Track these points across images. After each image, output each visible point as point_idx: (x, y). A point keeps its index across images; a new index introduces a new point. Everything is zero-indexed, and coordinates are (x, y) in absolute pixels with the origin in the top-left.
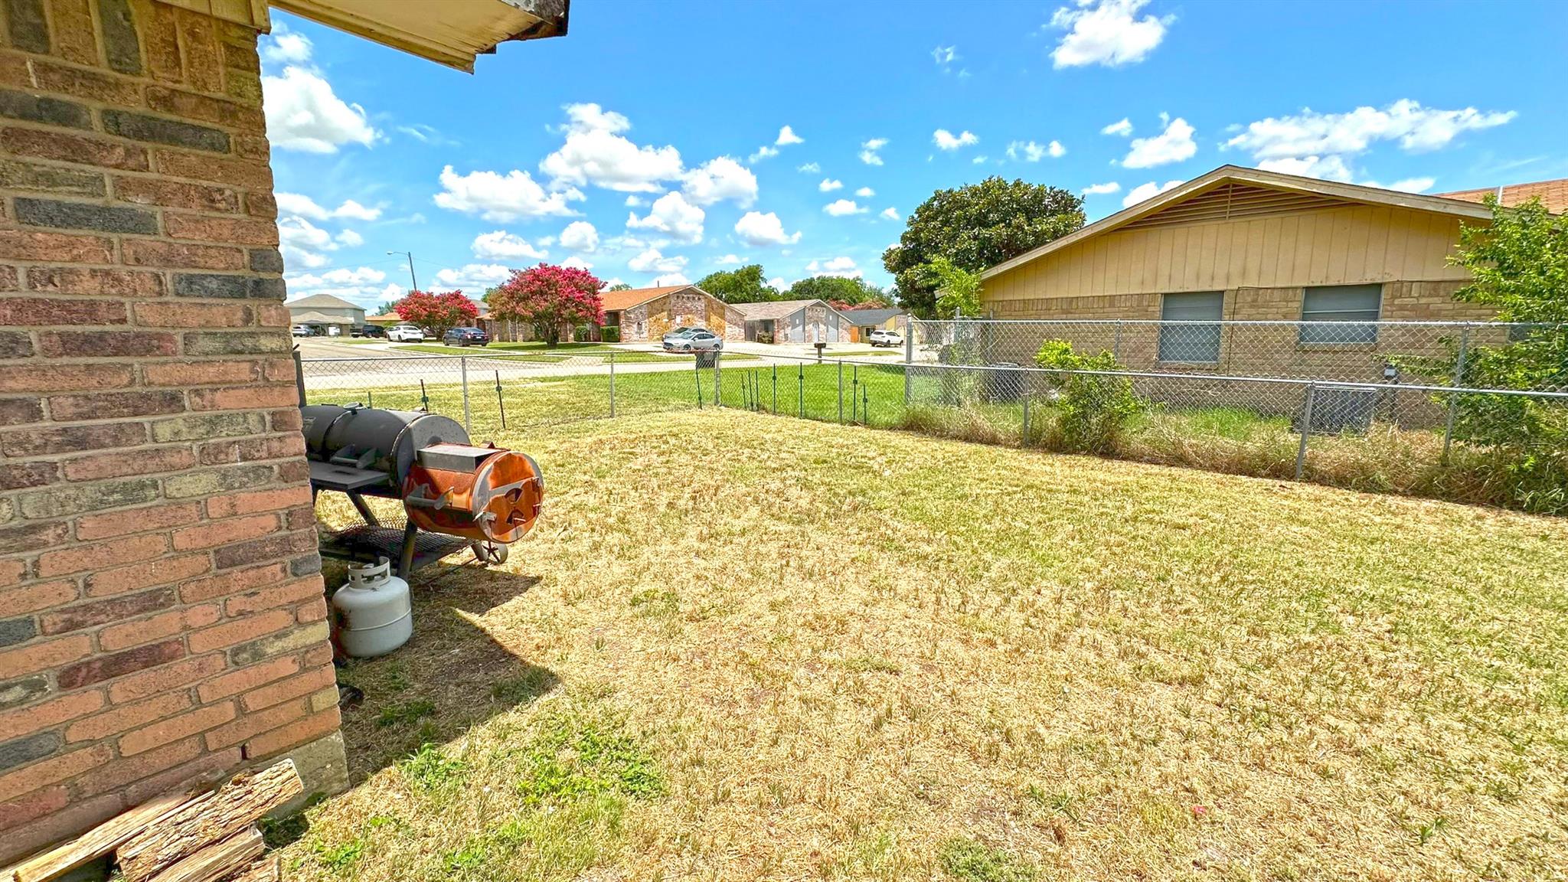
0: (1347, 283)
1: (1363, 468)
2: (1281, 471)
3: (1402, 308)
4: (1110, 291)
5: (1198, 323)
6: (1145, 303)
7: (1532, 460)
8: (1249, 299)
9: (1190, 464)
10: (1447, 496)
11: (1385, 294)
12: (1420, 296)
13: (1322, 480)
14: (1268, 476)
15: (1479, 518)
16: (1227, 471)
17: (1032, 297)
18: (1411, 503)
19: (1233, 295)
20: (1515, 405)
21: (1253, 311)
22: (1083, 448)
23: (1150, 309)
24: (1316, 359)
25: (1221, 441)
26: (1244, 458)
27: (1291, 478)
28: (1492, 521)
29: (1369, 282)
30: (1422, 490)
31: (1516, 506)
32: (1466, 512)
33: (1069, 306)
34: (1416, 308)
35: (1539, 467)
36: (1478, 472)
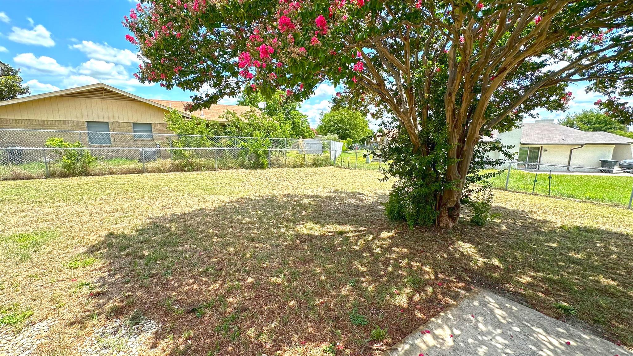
0: (143, 122)
1: (158, 168)
2: (140, 172)
3: (157, 130)
4: (63, 119)
5: (103, 132)
6: (80, 124)
8: (117, 125)
9: (115, 174)
10: (174, 171)
11: (153, 126)
12: (160, 127)
13: (150, 172)
14: (137, 173)
15: (180, 174)
16: (126, 174)
17: (21, 118)
18: (168, 174)
19: (111, 123)
20: (181, 151)
21: (119, 129)
22: (76, 174)
23: (82, 126)
24: (140, 143)
25: (123, 166)
26: (130, 170)
27: (143, 173)
28: (182, 174)
29: (149, 123)
30: (170, 171)
31: (185, 171)
32: (178, 173)
33: (43, 124)
34: (160, 130)
35: (186, 163)
36: (178, 166)
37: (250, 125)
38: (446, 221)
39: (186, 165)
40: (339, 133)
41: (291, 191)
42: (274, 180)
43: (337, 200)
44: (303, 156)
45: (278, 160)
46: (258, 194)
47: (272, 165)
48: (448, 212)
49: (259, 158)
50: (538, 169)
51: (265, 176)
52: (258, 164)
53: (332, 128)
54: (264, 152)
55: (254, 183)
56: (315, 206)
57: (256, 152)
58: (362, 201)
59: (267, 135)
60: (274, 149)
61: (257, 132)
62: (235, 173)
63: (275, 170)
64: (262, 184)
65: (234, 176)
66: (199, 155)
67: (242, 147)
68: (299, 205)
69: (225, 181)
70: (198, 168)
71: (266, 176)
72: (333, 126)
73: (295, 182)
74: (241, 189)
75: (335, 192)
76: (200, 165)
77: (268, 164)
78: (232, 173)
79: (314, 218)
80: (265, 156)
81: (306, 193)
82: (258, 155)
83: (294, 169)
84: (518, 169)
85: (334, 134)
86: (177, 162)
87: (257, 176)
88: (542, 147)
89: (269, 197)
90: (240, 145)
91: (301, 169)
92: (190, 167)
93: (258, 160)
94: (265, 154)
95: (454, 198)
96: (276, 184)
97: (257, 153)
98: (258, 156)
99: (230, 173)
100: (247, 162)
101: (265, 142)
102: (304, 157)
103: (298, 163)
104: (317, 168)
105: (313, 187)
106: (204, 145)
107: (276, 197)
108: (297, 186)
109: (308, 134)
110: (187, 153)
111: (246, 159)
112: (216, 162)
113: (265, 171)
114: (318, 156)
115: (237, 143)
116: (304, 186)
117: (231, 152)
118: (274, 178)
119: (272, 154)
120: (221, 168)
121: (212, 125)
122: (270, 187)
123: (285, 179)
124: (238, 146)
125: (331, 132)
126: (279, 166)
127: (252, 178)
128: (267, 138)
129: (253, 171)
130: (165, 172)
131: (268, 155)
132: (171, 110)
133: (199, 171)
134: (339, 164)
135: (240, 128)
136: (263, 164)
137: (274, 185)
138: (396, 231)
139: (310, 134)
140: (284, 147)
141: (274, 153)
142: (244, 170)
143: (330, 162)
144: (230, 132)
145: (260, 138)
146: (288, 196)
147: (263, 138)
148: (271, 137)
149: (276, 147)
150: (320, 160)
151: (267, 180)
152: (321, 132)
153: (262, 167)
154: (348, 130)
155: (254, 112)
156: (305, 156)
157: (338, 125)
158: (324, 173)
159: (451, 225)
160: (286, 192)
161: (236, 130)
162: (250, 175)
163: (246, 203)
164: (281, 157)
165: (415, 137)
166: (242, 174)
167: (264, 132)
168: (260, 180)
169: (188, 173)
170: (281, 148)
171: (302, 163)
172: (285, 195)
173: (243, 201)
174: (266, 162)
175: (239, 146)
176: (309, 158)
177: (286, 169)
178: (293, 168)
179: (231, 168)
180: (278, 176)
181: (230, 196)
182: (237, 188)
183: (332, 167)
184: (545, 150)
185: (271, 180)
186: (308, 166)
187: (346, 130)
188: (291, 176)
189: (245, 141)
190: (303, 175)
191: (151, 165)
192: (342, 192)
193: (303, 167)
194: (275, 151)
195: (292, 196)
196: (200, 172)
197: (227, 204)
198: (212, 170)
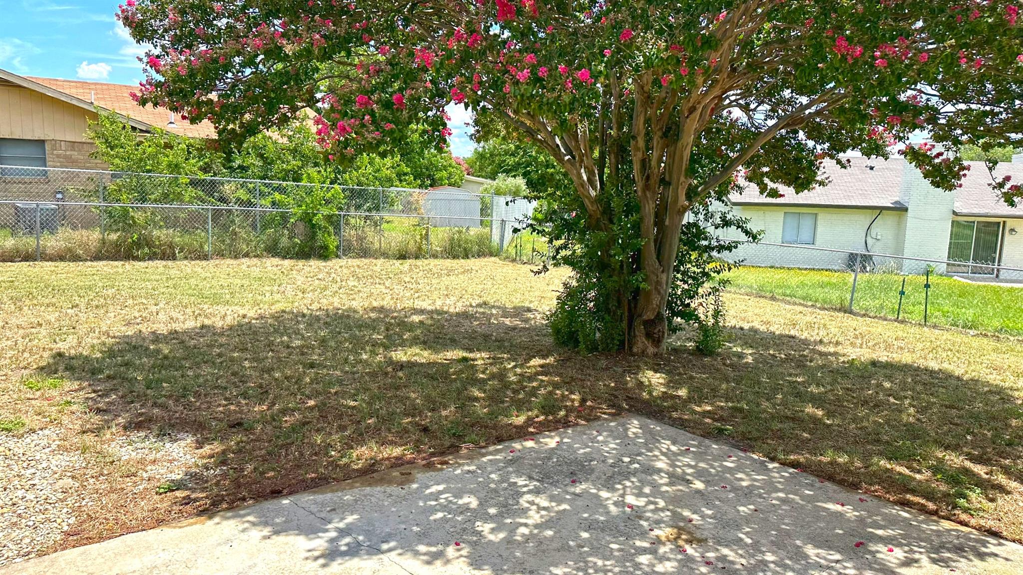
0: (24, 138)
1: (70, 250)
2: (28, 257)
3: (58, 156)
7: (136, 236)
10: (109, 258)
11: (47, 147)
12: (67, 150)
13: (51, 259)
15: (123, 265)
20: (125, 211)
24: (15, 188)
26: (5, 252)
27: (35, 260)
28: (130, 266)
29: (37, 138)
30: (97, 257)
31: (136, 258)
34: (66, 157)
35: (139, 239)
36: (117, 245)
37: (294, 152)
38: (641, 342)
39: (138, 244)
40: (529, 172)
41: (387, 303)
42: (351, 283)
43: (476, 319)
44: (424, 232)
45: (361, 239)
46: (315, 306)
47: (345, 250)
48: (645, 328)
49: (315, 234)
50: (997, 276)
51: (329, 273)
52: (311, 248)
53: (511, 161)
54: (329, 218)
55: (305, 287)
56: (431, 325)
57: (307, 219)
58: (527, 320)
59: (336, 177)
60: (352, 212)
61: (312, 171)
62: (255, 265)
63: (356, 262)
64: (325, 288)
65: (256, 272)
66: (170, 222)
67: (273, 203)
68: (399, 325)
69: (238, 282)
70: (167, 254)
71: (333, 275)
72: (513, 155)
73: (399, 287)
74: (277, 297)
75: (479, 305)
76: (171, 246)
77: (338, 247)
78: (248, 267)
79: (425, 343)
80: (331, 229)
81: (418, 307)
82: (313, 226)
83: (400, 261)
84: (948, 275)
85: (514, 176)
86: (114, 237)
87: (312, 275)
88: (1004, 222)
89: (340, 312)
90: (269, 199)
91: (419, 262)
92: (146, 250)
93: (313, 236)
94: (332, 223)
95: (652, 304)
96: (356, 289)
97: (311, 220)
98: (312, 228)
99: (244, 267)
100: (284, 242)
101: (330, 194)
102: (427, 234)
103: (412, 247)
104: (456, 261)
105: (435, 297)
106: (179, 197)
107: (355, 311)
108: (401, 294)
109: (444, 174)
110: (139, 216)
111: (283, 235)
112: (207, 239)
113: (329, 263)
114: (460, 232)
115: (262, 195)
116: (417, 295)
117: (247, 215)
118: (351, 279)
119: (347, 224)
120: (221, 254)
121: (198, 149)
122: (341, 296)
123: (377, 281)
124: (263, 202)
125: (507, 172)
126: (365, 253)
127: (299, 277)
128: (336, 186)
129: (301, 263)
130: (86, 260)
131: (337, 227)
132: (103, 113)
133: (168, 259)
134: (513, 252)
135: (267, 158)
136: (326, 248)
137: (351, 292)
138: (558, 358)
139: (450, 174)
140: (377, 208)
141: (353, 221)
142: (276, 261)
143: (490, 248)
144: (242, 168)
145: (318, 186)
146: (381, 309)
147: (326, 185)
148: (345, 183)
149: (358, 207)
150: (466, 242)
151: (334, 281)
152: (481, 169)
153: (323, 254)
154: (554, 167)
155: (303, 120)
156: (427, 232)
157: (525, 153)
158: (470, 271)
159: (651, 350)
160: (375, 304)
161: (257, 163)
162: (294, 272)
163: (292, 320)
164: (370, 232)
165: (592, 203)
166: (275, 269)
167: (329, 170)
168: (317, 282)
169: (145, 264)
170: (369, 210)
171: (420, 248)
172: (374, 309)
173: (286, 316)
174: (332, 242)
175: (266, 202)
176: (439, 237)
177: (381, 261)
178: (398, 258)
179: (247, 255)
180: (360, 276)
181: (258, 307)
182: (268, 294)
183: (493, 259)
184: (1012, 230)
185: (344, 283)
186: (435, 256)
187: (547, 167)
188: (391, 276)
189: (279, 189)
190: (421, 273)
191: (52, 242)
192: (493, 307)
193: (424, 257)
194: (355, 218)
195: (387, 310)
196: (170, 263)
197: (254, 321)
198: (199, 258)
